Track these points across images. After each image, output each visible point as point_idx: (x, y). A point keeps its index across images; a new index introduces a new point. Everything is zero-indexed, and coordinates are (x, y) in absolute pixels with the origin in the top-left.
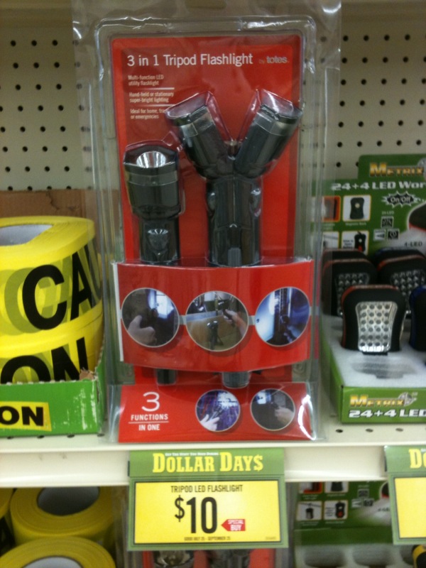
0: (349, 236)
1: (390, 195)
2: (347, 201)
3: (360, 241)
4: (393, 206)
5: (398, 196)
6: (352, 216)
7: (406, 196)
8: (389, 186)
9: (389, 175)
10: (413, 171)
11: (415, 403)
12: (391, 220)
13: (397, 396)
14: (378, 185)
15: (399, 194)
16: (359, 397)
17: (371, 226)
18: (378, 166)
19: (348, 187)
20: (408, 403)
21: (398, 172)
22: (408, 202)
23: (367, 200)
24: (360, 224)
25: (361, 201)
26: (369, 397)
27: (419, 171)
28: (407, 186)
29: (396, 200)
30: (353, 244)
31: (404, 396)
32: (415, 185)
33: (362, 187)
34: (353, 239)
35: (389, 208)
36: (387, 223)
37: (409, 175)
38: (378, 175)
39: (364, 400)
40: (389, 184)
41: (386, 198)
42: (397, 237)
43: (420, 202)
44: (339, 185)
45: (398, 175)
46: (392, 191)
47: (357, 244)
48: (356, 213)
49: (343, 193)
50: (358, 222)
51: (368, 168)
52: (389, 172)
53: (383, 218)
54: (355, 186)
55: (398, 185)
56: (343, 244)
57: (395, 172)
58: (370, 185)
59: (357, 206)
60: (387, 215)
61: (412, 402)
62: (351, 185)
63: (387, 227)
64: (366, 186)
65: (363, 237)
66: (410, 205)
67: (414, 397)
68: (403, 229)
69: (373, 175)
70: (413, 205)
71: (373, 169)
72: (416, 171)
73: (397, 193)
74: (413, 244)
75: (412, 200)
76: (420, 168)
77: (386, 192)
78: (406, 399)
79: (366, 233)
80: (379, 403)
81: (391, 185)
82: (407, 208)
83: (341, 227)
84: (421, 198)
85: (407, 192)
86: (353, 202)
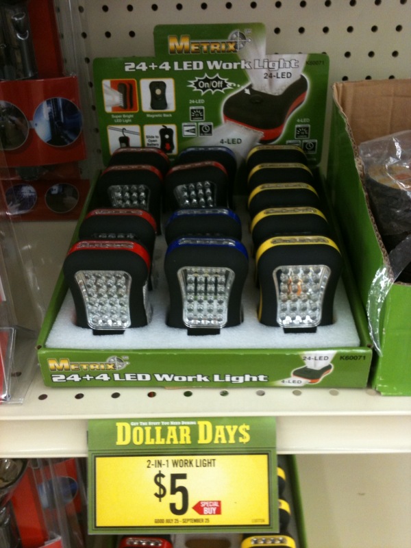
0: (153, 131)
1: (197, 78)
2: (145, 84)
3: (167, 136)
4: (203, 93)
5: (206, 80)
6: (153, 106)
7: (217, 79)
8: (195, 68)
9: (192, 52)
10: (223, 47)
11: (128, 366)
12: (202, 110)
13: (105, 360)
14: (181, 66)
15: (209, 78)
16: (58, 362)
17: (178, 117)
18: (179, 40)
19: (144, 67)
20: (120, 366)
21: (205, 47)
22: (221, 89)
23: (170, 83)
24: (165, 115)
25: (162, 86)
26: (71, 361)
27: (231, 47)
28: (218, 67)
29: (206, 84)
30: (159, 141)
31: (112, 359)
32: (227, 66)
33: (161, 67)
34: (158, 134)
35: (197, 95)
36: (197, 115)
37: (219, 52)
38: (180, 52)
39: (65, 364)
40: (195, 63)
41: (192, 82)
42: (210, 133)
43: (235, 88)
44: (133, 65)
45: (205, 52)
46: (200, 73)
47: (163, 140)
48: (158, 101)
49: (140, 75)
50: (162, 113)
51: (166, 43)
52: (193, 48)
53: (191, 108)
54: (153, 66)
55: (205, 65)
56: (147, 141)
57: (201, 48)
58: (172, 65)
59: (158, 92)
60: (196, 105)
61: (125, 366)
62: (147, 65)
63: (198, 120)
64: (166, 66)
65: (170, 132)
66: (222, 91)
67: (125, 360)
68: (217, 122)
69: (173, 52)
70: (228, 92)
71: (173, 43)
72: (227, 47)
73: (206, 75)
74: (230, 141)
75: (225, 85)
76: (231, 43)
77: (192, 74)
78: (117, 363)
79: (173, 127)
80: (85, 367)
81: (198, 65)
82: (220, 96)
83: (142, 120)
84: (237, 84)
85: (217, 75)
86: (153, 87)
